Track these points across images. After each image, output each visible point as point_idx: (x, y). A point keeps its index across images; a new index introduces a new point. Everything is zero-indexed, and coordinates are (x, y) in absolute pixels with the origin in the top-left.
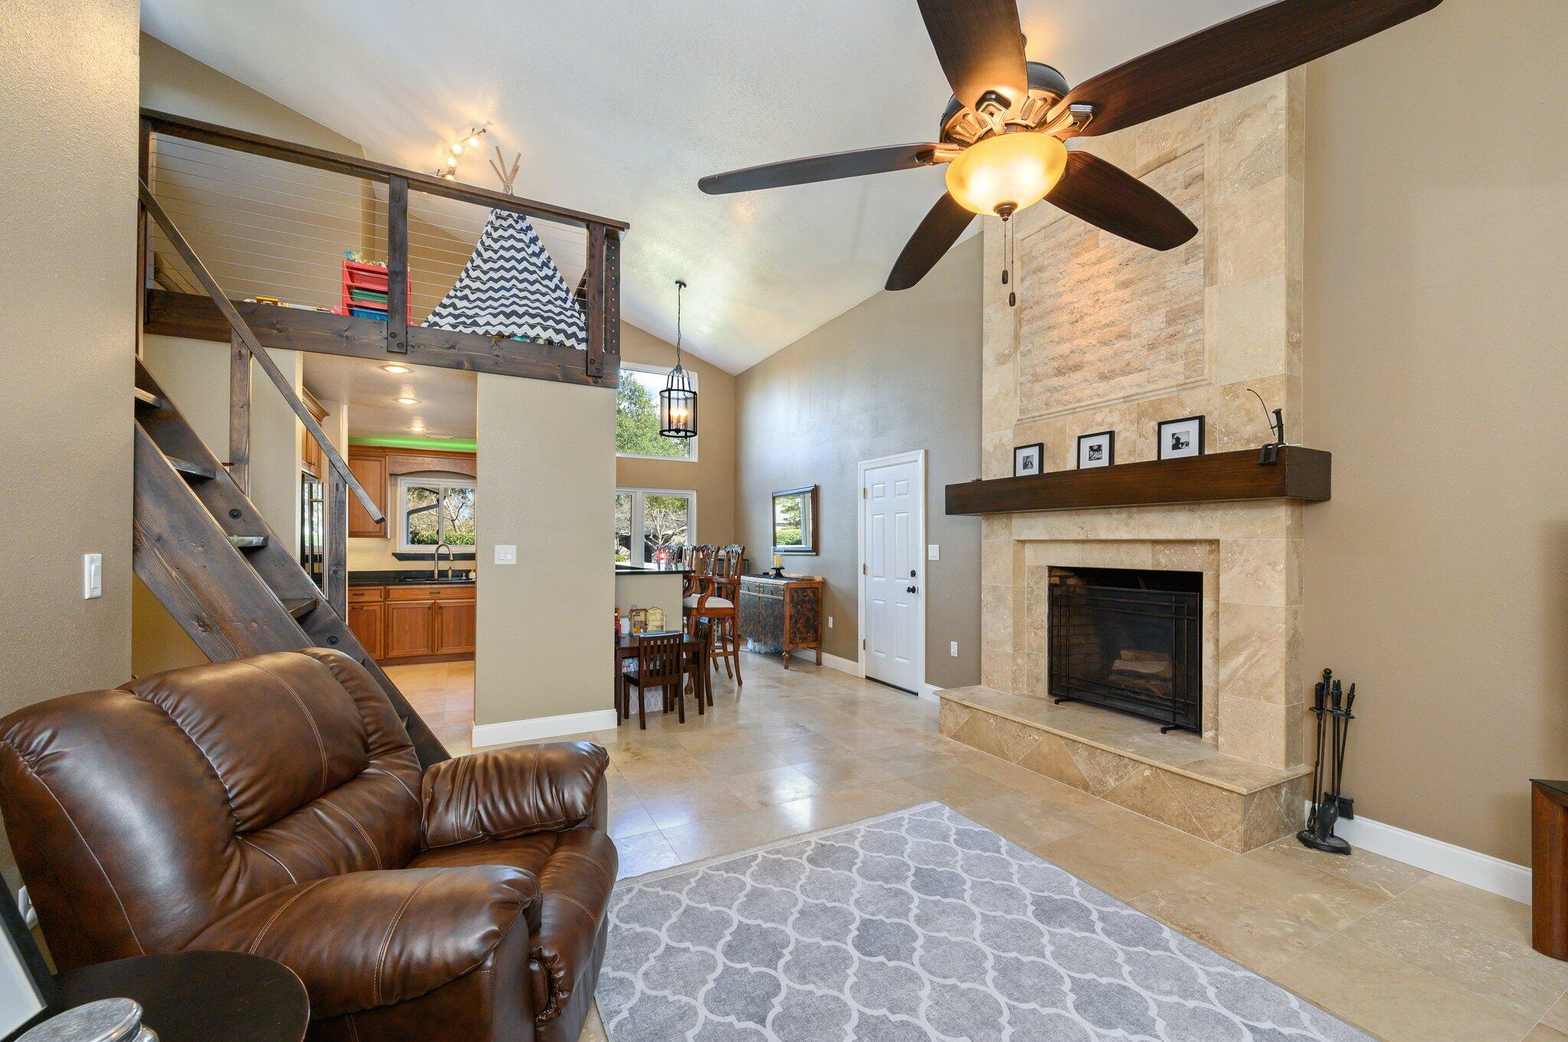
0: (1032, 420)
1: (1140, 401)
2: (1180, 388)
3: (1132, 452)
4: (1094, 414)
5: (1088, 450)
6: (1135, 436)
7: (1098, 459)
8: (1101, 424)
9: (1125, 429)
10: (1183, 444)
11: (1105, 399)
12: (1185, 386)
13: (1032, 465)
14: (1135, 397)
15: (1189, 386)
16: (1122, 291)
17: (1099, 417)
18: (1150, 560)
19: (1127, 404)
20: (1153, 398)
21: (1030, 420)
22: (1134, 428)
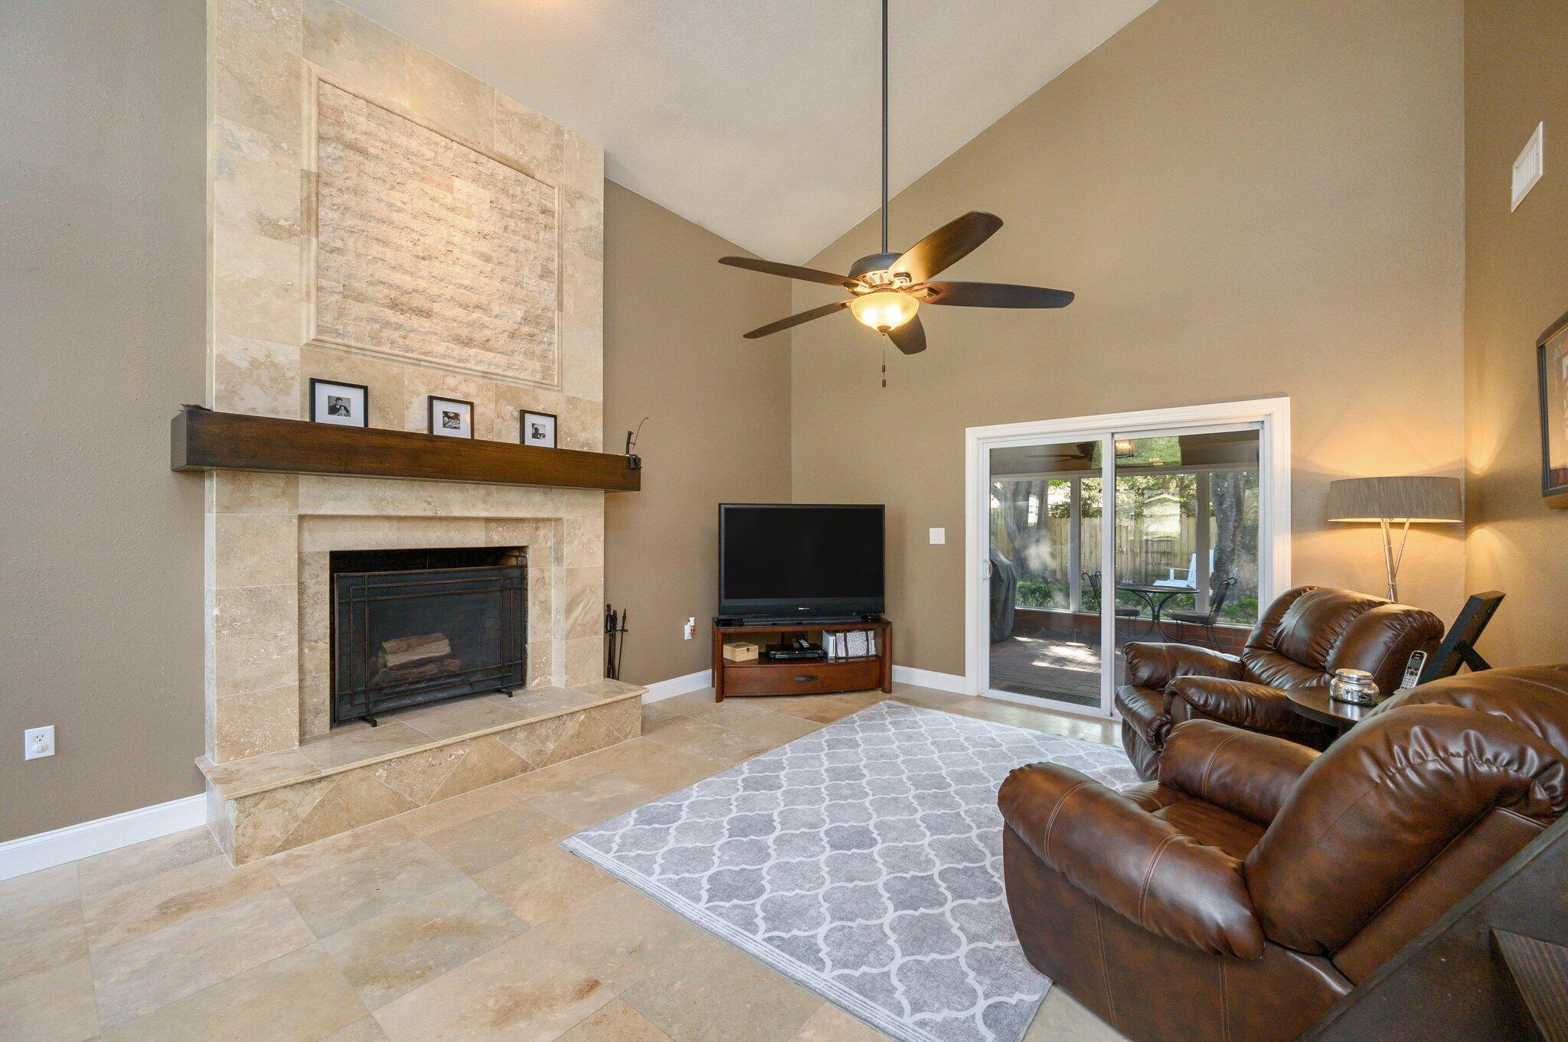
0: (345, 348)
1: (499, 383)
2: (536, 385)
3: (490, 430)
4: (445, 377)
5: (442, 415)
6: (493, 415)
7: (455, 428)
8: (454, 390)
9: (482, 404)
10: (540, 435)
11: (463, 365)
12: (542, 385)
13: (348, 411)
14: (494, 377)
15: (545, 386)
16: (480, 262)
17: (451, 381)
18: (483, 537)
19: (484, 381)
20: (511, 384)
21: (341, 348)
22: (492, 406)
